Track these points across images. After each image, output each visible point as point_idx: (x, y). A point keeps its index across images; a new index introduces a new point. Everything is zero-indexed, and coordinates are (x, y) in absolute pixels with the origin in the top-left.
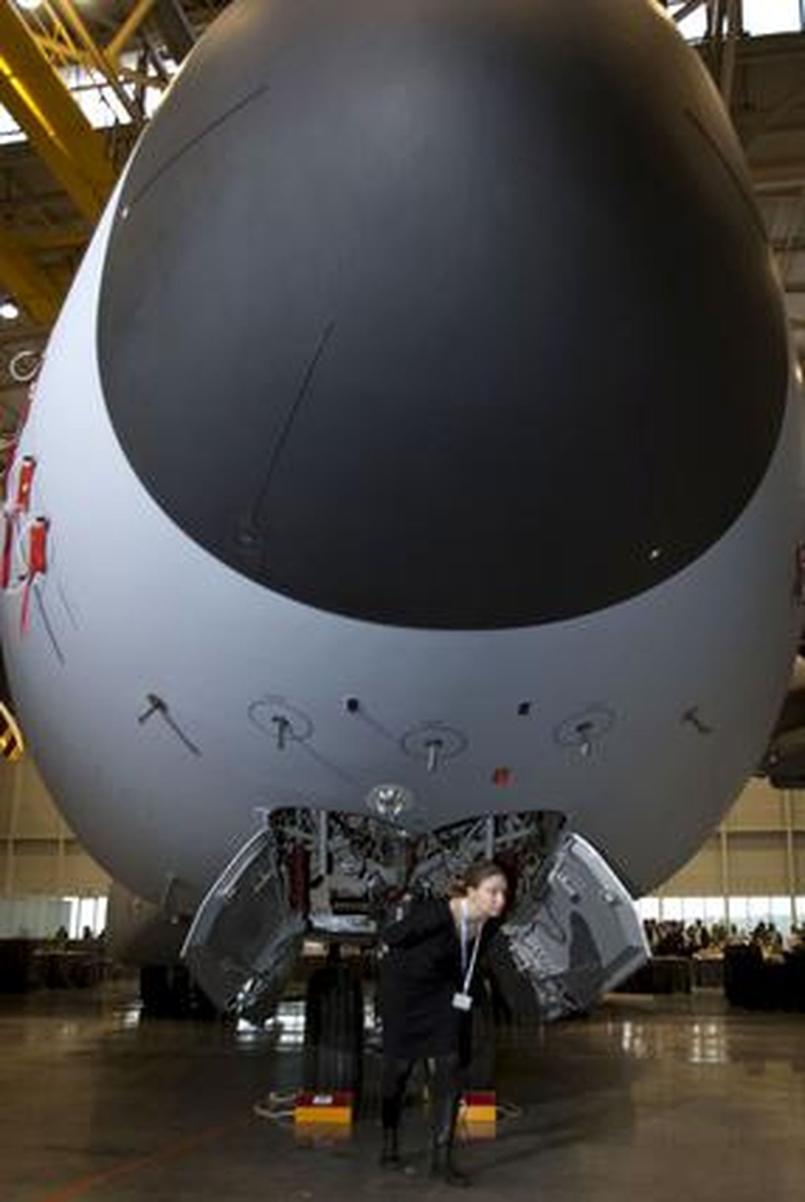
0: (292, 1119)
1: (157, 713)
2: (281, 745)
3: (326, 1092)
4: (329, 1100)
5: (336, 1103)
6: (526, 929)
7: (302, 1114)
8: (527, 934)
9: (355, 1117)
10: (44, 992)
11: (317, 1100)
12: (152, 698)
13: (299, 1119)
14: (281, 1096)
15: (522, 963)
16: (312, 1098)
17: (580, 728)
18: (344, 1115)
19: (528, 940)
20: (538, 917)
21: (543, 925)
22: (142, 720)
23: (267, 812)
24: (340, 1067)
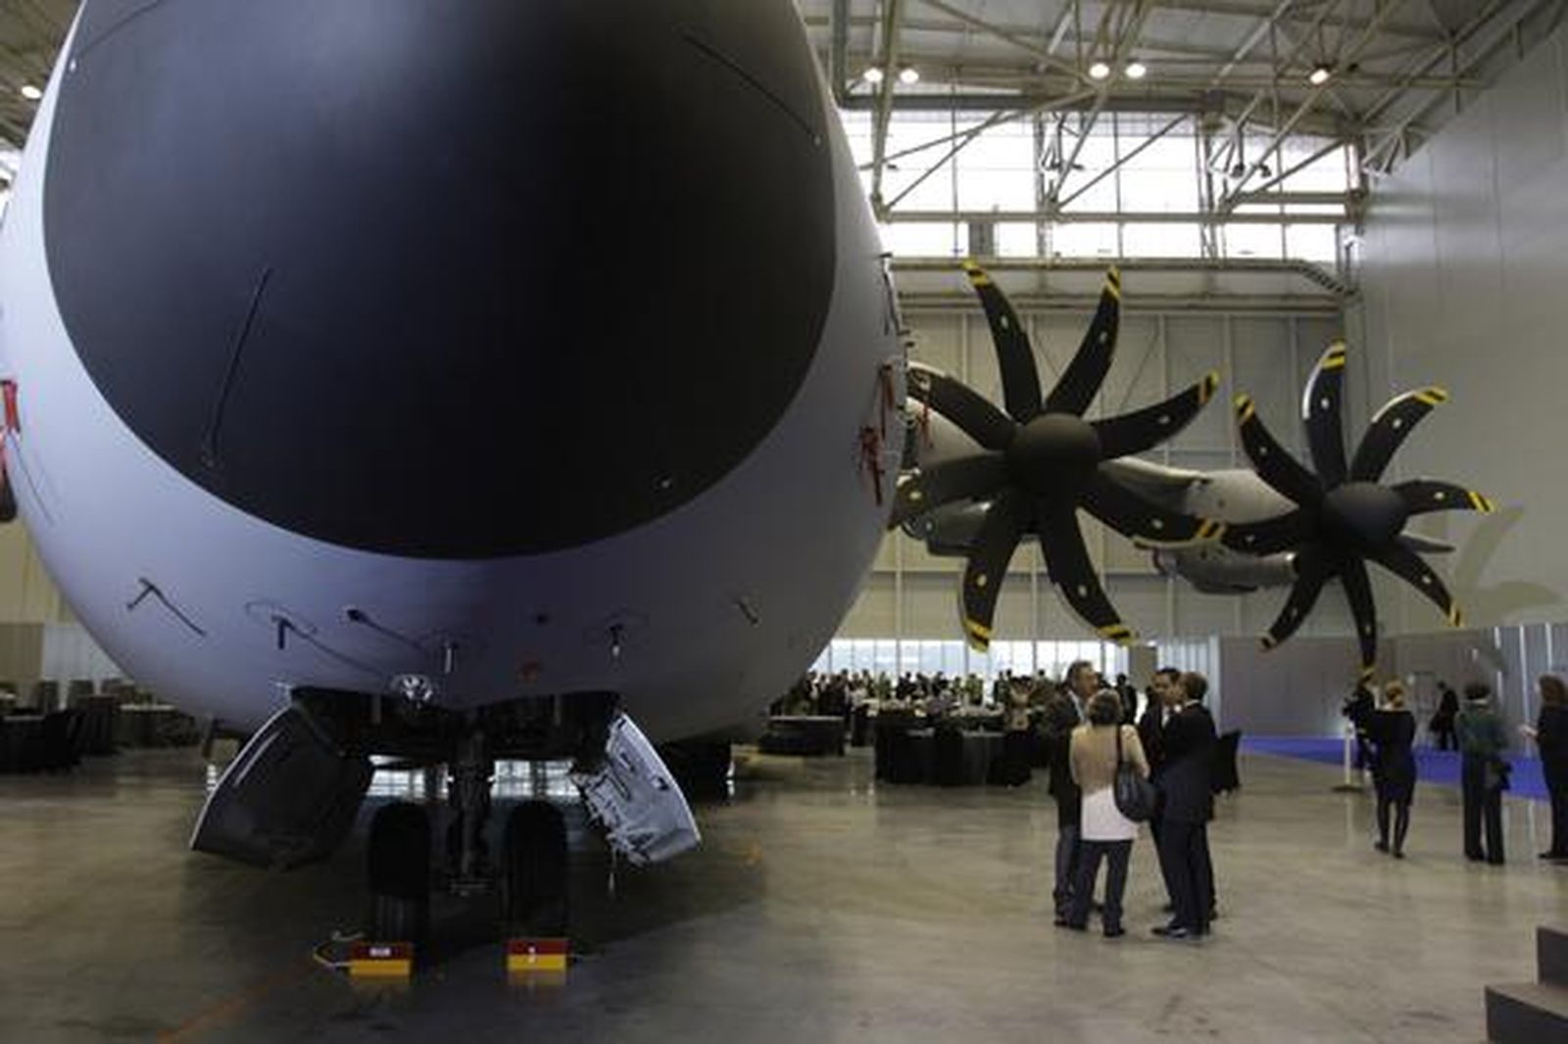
0: (346, 969)
1: (151, 594)
2: (281, 644)
3: (383, 941)
4: (387, 952)
5: (394, 956)
6: (598, 779)
7: (358, 967)
8: (598, 785)
9: (416, 968)
10: (137, 753)
11: (374, 952)
12: (143, 581)
13: (353, 971)
14: (344, 935)
15: (596, 810)
16: (368, 949)
17: (613, 629)
18: (402, 968)
19: (598, 790)
20: (606, 771)
21: (611, 780)
22: (130, 607)
23: (288, 687)
24: (401, 916)
